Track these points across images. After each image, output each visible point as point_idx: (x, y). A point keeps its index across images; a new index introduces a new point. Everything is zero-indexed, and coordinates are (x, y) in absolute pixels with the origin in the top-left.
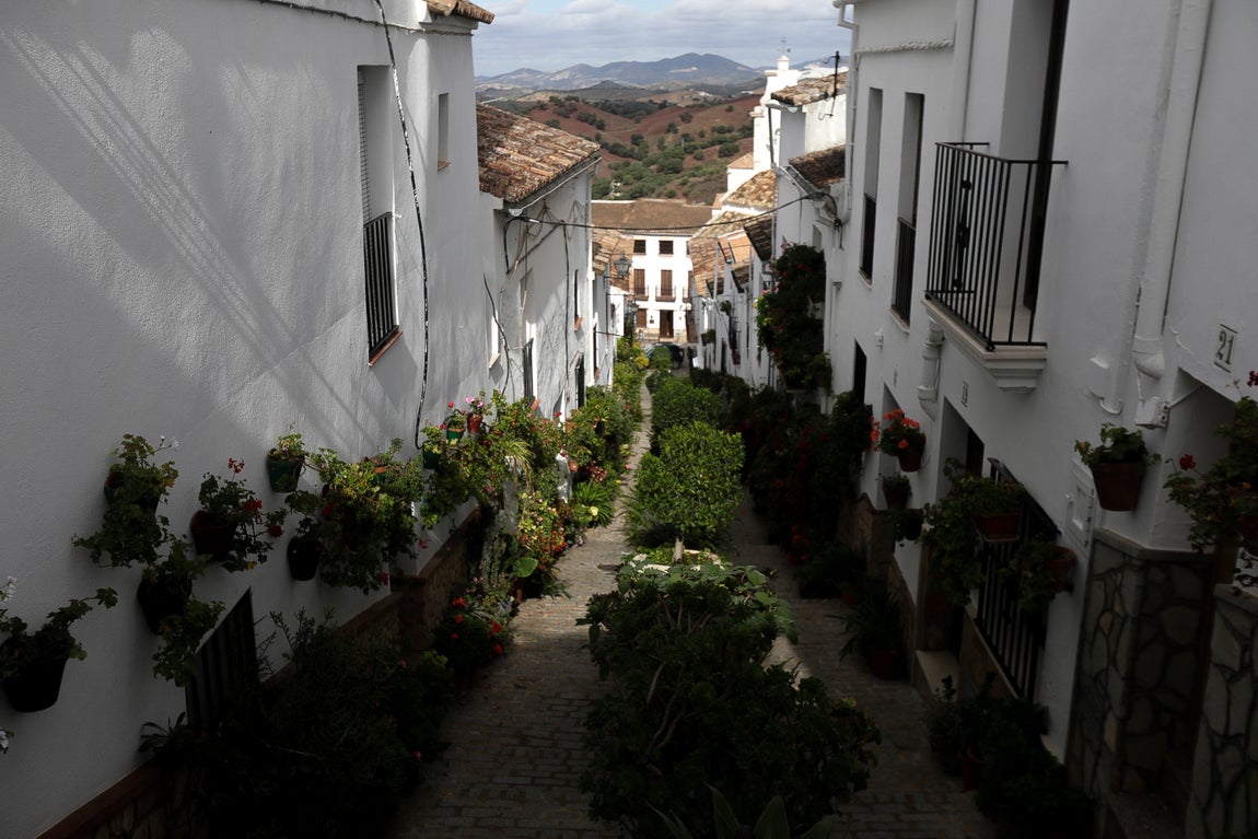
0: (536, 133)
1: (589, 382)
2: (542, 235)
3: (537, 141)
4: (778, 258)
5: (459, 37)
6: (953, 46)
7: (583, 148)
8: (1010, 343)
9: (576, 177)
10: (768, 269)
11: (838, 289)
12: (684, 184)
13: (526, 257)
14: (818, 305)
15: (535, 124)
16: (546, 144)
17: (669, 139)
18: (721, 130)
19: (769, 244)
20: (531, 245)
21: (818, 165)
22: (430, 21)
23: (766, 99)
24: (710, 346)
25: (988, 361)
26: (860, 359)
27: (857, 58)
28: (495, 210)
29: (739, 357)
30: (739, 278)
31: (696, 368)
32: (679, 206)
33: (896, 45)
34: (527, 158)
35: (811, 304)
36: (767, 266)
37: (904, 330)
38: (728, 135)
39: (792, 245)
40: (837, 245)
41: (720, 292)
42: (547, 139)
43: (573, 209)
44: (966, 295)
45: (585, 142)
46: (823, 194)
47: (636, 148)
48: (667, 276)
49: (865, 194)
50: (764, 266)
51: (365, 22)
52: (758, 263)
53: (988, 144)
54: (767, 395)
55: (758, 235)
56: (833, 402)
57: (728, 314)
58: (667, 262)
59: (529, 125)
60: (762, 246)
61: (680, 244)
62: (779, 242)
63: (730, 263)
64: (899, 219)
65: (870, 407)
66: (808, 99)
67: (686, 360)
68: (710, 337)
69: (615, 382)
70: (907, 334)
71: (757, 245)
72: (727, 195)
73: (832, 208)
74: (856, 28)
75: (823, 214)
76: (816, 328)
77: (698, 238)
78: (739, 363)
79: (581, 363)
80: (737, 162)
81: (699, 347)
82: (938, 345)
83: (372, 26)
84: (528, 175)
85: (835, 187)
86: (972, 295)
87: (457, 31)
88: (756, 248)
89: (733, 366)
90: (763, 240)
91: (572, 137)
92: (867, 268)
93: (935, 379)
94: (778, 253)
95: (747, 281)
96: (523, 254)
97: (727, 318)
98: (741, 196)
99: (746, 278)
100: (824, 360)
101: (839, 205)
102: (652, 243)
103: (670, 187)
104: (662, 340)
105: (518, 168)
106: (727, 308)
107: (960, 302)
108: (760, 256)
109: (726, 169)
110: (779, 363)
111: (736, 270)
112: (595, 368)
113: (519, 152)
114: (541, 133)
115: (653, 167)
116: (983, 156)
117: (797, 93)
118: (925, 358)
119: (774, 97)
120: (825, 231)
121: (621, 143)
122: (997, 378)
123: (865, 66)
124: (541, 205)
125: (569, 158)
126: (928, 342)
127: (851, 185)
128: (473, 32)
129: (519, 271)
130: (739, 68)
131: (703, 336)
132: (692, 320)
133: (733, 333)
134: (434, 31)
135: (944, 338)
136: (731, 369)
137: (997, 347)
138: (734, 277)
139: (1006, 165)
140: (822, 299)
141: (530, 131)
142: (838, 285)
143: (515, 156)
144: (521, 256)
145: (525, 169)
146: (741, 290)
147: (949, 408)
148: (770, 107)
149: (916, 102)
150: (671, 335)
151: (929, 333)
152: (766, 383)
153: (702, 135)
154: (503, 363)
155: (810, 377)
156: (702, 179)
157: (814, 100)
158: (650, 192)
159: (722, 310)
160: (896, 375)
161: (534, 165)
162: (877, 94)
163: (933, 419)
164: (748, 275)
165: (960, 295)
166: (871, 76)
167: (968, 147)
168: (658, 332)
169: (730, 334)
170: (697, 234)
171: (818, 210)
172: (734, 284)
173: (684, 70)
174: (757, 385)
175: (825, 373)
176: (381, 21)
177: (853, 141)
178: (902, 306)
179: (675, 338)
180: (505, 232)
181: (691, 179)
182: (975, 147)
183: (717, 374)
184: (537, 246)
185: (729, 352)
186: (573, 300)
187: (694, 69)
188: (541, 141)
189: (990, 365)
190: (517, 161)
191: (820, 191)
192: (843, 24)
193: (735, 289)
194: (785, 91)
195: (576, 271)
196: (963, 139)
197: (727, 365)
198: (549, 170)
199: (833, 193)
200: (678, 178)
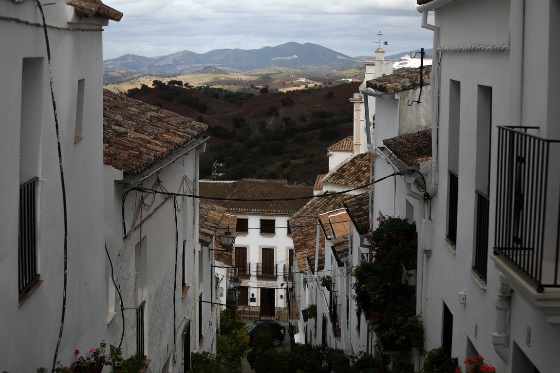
0: (149, 114)
1: (195, 348)
2: (155, 206)
3: (151, 121)
4: (375, 230)
5: (94, 32)
6: (509, 50)
7: (192, 128)
8: (555, 286)
9: (186, 154)
10: (366, 242)
11: (429, 257)
12: (285, 166)
13: (140, 225)
14: (412, 272)
15: (148, 105)
16: (159, 124)
17: (271, 122)
18: (322, 115)
19: (367, 219)
20: (145, 214)
21: (409, 146)
22: (76, 21)
23: (363, 87)
24: (311, 321)
25: (539, 300)
26: (448, 317)
27: (439, 55)
28: (116, 181)
29: (339, 330)
30: (339, 252)
31: (298, 344)
32: (281, 186)
33: (467, 46)
34: (142, 136)
35: (405, 271)
36: (365, 240)
37: (482, 287)
38: (328, 120)
39: (387, 218)
40: (427, 216)
41: (321, 268)
42: (160, 119)
43: (182, 184)
44: (527, 251)
45: (194, 122)
46: (413, 171)
47: (238, 130)
48: (268, 254)
49: (449, 171)
50: (362, 240)
51: (31, 24)
52: (356, 236)
53: (538, 128)
54: (366, 361)
55: (357, 211)
56: (424, 359)
57: (329, 289)
58: (268, 242)
59: (143, 107)
60: (360, 221)
61: (281, 222)
62: (376, 215)
63: (330, 239)
64: (476, 191)
65: (456, 360)
66: (399, 87)
67: (287, 338)
68: (311, 312)
69: (218, 352)
70: (485, 290)
71: (356, 220)
72: (327, 175)
73: (421, 183)
74: (437, 30)
75: (414, 188)
76: (409, 294)
77: (298, 217)
78: (340, 336)
79: (187, 329)
80: (337, 145)
81: (301, 324)
82: (508, 296)
83: (35, 27)
84: (145, 150)
85: (425, 165)
86: (531, 251)
87: (93, 27)
88: (355, 223)
89: (333, 339)
90: (361, 216)
91: (182, 118)
92: (452, 236)
93: (506, 325)
94: (376, 225)
95: (347, 255)
96: (138, 222)
97: (327, 293)
98: (341, 177)
99: (346, 253)
100: (416, 322)
101: (427, 181)
102: (254, 222)
103: (271, 169)
104: (263, 318)
105: (135, 145)
106: (327, 283)
107: (522, 257)
108: (358, 230)
109: (326, 152)
110: (376, 327)
111: (336, 245)
112: (201, 336)
113: (135, 131)
114: (153, 114)
115: (254, 149)
116: (535, 138)
117: (390, 82)
118: (498, 308)
119: (369, 84)
120: (416, 203)
121: (222, 125)
122: (547, 315)
123: (446, 61)
124: (155, 178)
125: (180, 136)
126: (499, 293)
127: (437, 163)
128: (104, 27)
129: (135, 239)
130: (339, 57)
131: (304, 312)
132: (294, 297)
133: (333, 306)
134: (79, 29)
135: (512, 291)
136: (332, 342)
137: (546, 289)
138: (334, 252)
139: (546, 144)
140: (415, 267)
141: (144, 112)
142: (428, 253)
143: (132, 134)
144: (137, 224)
145: (141, 146)
146: (340, 264)
147: (517, 349)
148: (366, 95)
149: (486, 92)
150: (273, 314)
151: (500, 285)
152: (365, 351)
153: (303, 119)
154: (119, 321)
155: (404, 338)
156: (303, 161)
157: (405, 89)
158: (253, 173)
159: (323, 285)
160: (476, 328)
161: (149, 142)
162: (456, 85)
163: (506, 362)
164: (347, 250)
165: (523, 251)
166: (451, 70)
167: (523, 130)
168: (258, 310)
169: (330, 308)
170: (298, 213)
171: (409, 185)
172: (334, 259)
173: (285, 58)
174: (356, 352)
175: (418, 333)
176: (42, 23)
177: (438, 125)
178: (480, 268)
179: (276, 317)
180: (123, 202)
181: (292, 161)
182: (528, 130)
183: (318, 348)
184: (150, 216)
185: (330, 325)
186: (181, 268)
187: (295, 56)
188: (154, 121)
189: (541, 304)
190: (134, 138)
191: (410, 168)
192: (426, 25)
193: (335, 263)
194: (379, 80)
195: (184, 242)
196: (521, 123)
197: (328, 339)
198: (163, 147)
199: (422, 170)
200: (278, 160)
